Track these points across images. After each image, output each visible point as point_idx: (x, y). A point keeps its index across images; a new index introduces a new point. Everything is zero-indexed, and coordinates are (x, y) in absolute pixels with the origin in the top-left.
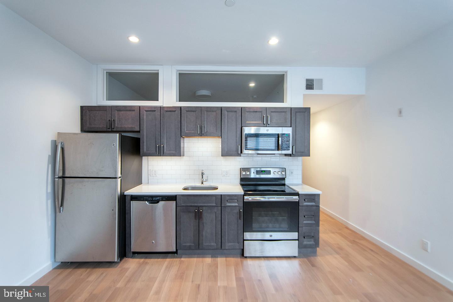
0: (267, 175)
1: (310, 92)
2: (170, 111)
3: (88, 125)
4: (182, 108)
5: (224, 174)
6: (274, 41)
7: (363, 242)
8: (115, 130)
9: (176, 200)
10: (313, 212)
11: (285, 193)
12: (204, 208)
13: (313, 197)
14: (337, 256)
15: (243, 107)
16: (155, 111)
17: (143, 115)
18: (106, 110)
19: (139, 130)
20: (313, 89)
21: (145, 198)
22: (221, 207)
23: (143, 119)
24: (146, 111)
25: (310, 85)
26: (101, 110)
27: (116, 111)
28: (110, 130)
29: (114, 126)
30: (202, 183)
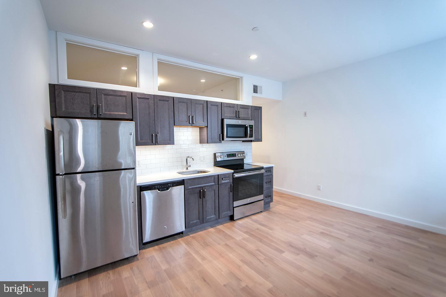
0: (234, 157)
1: (255, 95)
2: (164, 100)
3: (63, 109)
4: (174, 99)
5: (202, 159)
6: (254, 57)
7: (284, 195)
8: (102, 117)
9: (184, 184)
10: (270, 179)
11: (243, 169)
12: (206, 188)
13: (269, 169)
14: (281, 205)
15: (223, 103)
16: (148, 99)
17: (136, 102)
18: (90, 93)
19: (132, 118)
20: (257, 93)
21: (156, 186)
22: (218, 184)
23: (136, 107)
24: (139, 98)
25: (255, 89)
26: (82, 92)
27: (103, 95)
28: (96, 116)
29: (102, 112)
30: (187, 169)
